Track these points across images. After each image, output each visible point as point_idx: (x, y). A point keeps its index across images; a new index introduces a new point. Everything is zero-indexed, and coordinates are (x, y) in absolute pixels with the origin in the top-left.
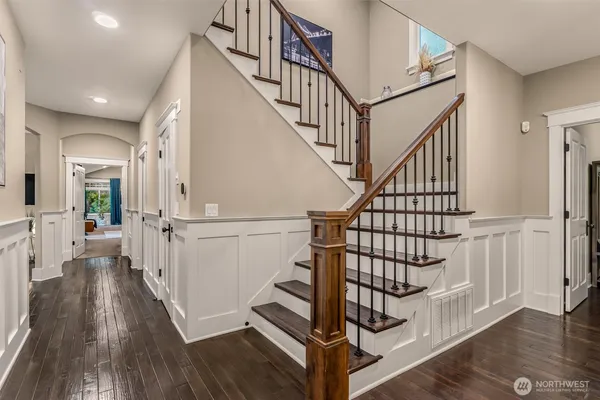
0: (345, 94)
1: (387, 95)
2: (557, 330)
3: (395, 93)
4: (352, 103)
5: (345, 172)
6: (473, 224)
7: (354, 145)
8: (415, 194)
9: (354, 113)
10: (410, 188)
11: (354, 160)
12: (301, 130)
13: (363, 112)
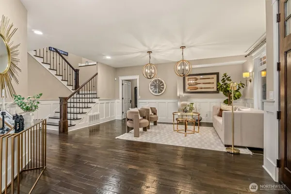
0: (71, 66)
1: (87, 64)
2: (121, 123)
3: (90, 64)
4: (73, 68)
5: (70, 88)
6: (99, 100)
7: (74, 80)
8: (85, 94)
9: (74, 71)
10: (83, 93)
11: (74, 84)
12: (57, 77)
13: (77, 71)
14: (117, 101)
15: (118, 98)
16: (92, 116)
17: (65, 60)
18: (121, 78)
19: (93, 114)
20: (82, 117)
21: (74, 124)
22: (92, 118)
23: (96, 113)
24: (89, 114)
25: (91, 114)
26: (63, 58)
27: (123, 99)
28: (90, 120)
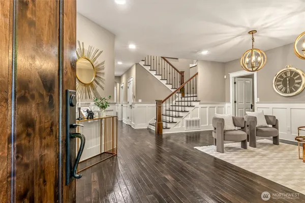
0: (175, 69)
6: (200, 103)
12: (162, 81)
13: (182, 73)
14: (227, 105)
15: (229, 101)
16: (190, 121)
17: (170, 64)
18: (232, 75)
19: (191, 119)
20: (178, 122)
21: (169, 127)
22: (190, 123)
23: (194, 119)
24: (186, 119)
25: (189, 118)
26: (168, 62)
27: (235, 102)
28: (187, 126)
